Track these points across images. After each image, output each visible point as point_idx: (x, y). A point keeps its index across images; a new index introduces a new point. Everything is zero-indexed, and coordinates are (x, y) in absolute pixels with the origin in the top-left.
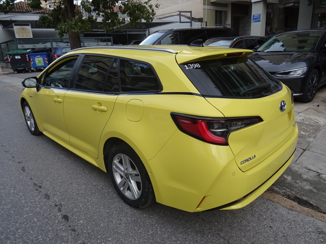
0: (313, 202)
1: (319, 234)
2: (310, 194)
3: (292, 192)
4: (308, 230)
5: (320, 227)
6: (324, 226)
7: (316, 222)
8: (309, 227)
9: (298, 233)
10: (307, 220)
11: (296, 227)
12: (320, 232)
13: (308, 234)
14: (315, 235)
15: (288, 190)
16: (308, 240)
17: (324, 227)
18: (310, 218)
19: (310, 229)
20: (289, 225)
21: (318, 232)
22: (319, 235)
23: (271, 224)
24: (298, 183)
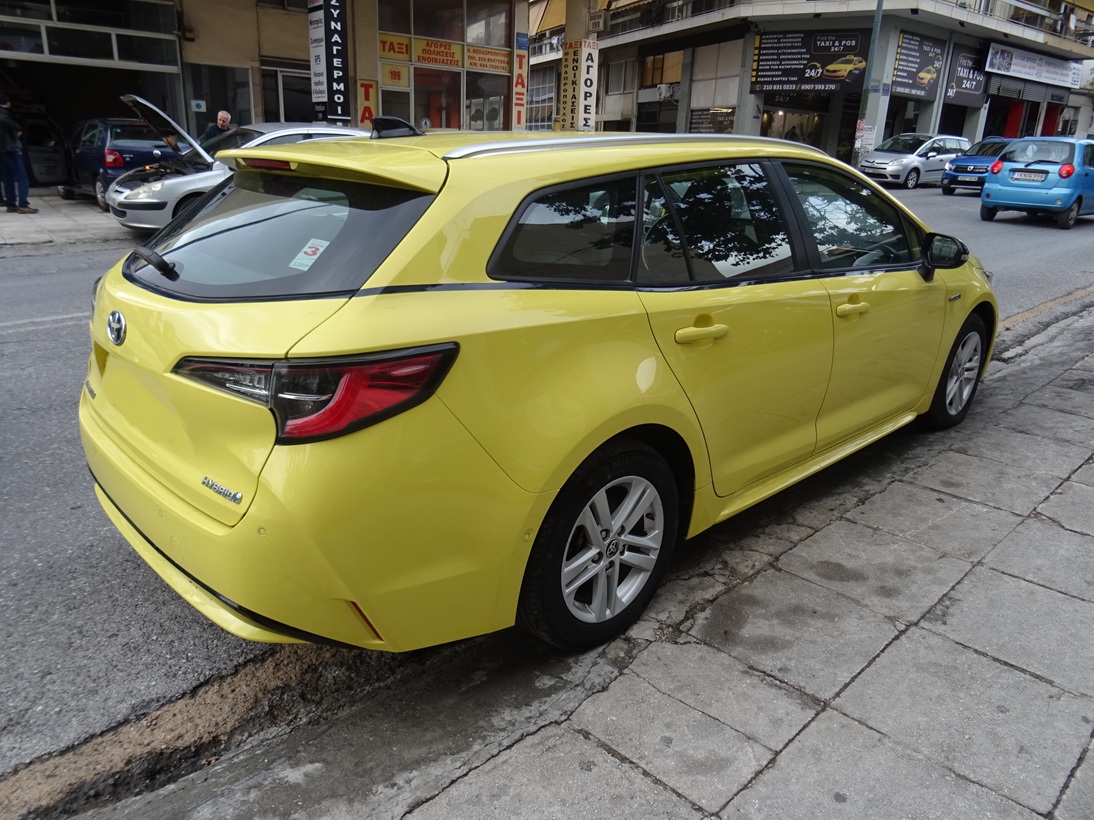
0: (134, 802)
1: (11, 720)
2: (169, 808)
3: (224, 765)
4: (43, 702)
5: (25, 736)
6: (20, 748)
7: (48, 739)
8: (48, 709)
9: (55, 677)
10: (74, 721)
11: (73, 682)
12: (12, 726)
13: (32, 695)
14: (15, 708)
15: (241, 757)
16: (20, 684)
17: (17, 745)
18: (72, 735)
19: (40, 708)
20: (91, 674)
21: (20, 721)
22: (8, 717)
23: (121, 640)
24: (249, 792)
